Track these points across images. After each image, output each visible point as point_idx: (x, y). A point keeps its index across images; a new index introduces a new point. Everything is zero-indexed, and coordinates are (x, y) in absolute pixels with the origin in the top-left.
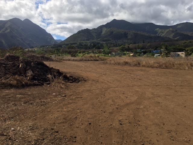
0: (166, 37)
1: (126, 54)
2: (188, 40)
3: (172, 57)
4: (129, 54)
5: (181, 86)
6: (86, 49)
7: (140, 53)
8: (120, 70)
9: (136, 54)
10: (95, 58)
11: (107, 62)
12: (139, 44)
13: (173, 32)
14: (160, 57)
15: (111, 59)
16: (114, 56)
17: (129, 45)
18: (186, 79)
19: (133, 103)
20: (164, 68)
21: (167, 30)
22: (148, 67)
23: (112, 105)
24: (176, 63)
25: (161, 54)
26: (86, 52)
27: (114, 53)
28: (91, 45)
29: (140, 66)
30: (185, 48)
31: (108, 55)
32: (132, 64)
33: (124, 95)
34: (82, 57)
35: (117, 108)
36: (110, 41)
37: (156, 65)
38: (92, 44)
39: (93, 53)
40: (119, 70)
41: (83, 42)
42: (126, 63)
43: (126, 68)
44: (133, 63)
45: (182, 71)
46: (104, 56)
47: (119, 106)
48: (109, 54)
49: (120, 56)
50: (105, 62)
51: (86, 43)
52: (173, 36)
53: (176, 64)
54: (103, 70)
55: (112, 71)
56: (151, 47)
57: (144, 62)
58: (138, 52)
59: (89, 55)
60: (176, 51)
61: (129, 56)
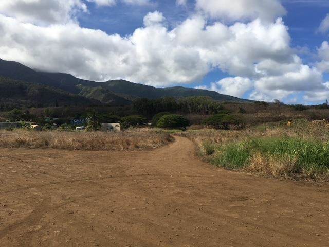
0: (93, 99)
1: (21, 125)
2: (123, 106)
3: (103, 131)
4: (29, 126)
7: (51, 124)
12: (48, 108)
17: (29, 109)
18: (118, 166)
21: (95, 89)
24: (107, 140)
25: (86, 125)
29: (48, 148)
30: (120, 117)
32: (33, 145)
33: (5, 210)
37: (77, 144)
43: (21, 152)
44: (34, 142)
45: (115, 152)
52: (104, 97)
53: (108, 142)
56: (69, 115)
57: (56, 141)
58: (46, 123)
61: (29, 129)
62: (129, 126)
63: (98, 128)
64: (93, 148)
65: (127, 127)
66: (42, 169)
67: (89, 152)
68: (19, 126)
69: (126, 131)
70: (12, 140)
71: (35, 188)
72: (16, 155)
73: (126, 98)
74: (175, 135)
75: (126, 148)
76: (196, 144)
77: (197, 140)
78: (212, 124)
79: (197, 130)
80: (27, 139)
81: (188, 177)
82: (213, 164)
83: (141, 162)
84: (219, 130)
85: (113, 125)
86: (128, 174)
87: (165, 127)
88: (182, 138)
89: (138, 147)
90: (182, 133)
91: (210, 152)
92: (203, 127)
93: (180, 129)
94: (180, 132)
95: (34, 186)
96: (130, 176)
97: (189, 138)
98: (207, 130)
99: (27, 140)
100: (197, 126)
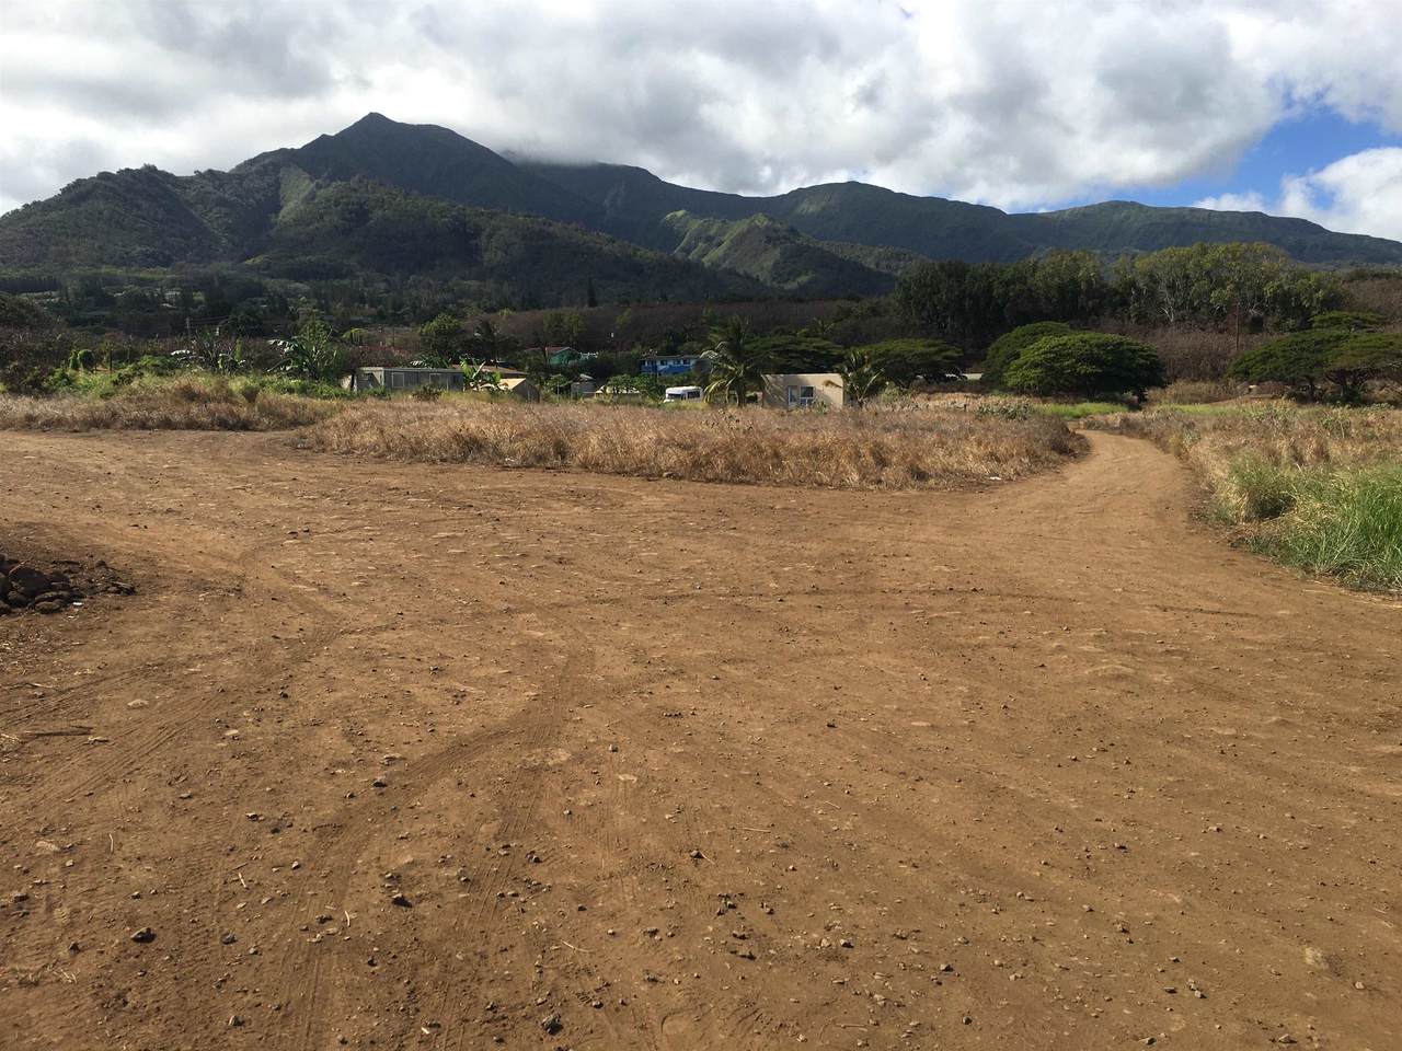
0: (731, 272)
1: (467, 380)
2: (858, 300)
3: (773, 404)
4: (495, 382)
5: (816, 591)
6: (145, 330)
7: (572, 374)
8: (427, 494)
9: (545, 380)
10: (224, 406)
11: (320, 442)
12: (560, 311)
13: (772, 238)
14: (701, 404)
15: (356, 415)
16: (382, 396)
17: (492, 315)
18: (844, 549)
19: (500, 735)
20: (721, 481)
21: (740, 226)
22: (620, 472)
23: (345, 765)
24: (793, 442)
25: (705, 383)
26: (146, 360)
27: (379, 373)
28: (186, 301)
29: (563, 469)
30: (847, 346)
31: (329, 382)
32: (513, 454)
33: (438, 683)
34: (106, 396)
35: (379, 785)
36: (346, 282)
37: (671, 457)
38: (199, 297)
39: (210, 364)
40: (415, 495)
41: (120, 272)
42: (470, 448)
43: (470, 480)
44: (518, 445)
45: (824, 494)
46: (303, 391)
47: (395, 769)
48: (340, 376)
49: (428, 395)
50: (311, 440)
51: (141, 282)
52: (776, 264)
53: (795, 453)
54: (284, 503)
55: (363, 507)
56: (638, 339)
57: (594, 440)
58: (556, 370)
59: (172, 384)
60: (795, 363)
61: (494, 394)
62: (883, 386)
63: (749, 394)
64: (737, 474)
65: (874, 390)
66: (551, 545)
67: (721, 489)
68: (459, 382)
69: (871, 406)
70: (438, 433)
71: (533, 616)
72: (457, 492)
73: (870, 263)
74: (1089, 426)
75: (872, 479)
76: (1196, 471)
77: (1203, 449)
78: (1281, 378)
79: (1201, 408)
80: (490, 432)
81: (1159, 613)
82: (1284, 561)
83: (941, 538)
84: (1317, 408)
85: (815, 380)
86: (887, 585)
87: (1044, 391)
88: (1125, 439)
89: (921, 476)
90: (1125, 420)
91: (1270, 506)
92: (1230, 395)
93: (1115, 401)
94: (1116, 415)
95: (529, 607)
96: (894, 591)
97: (1159, 441)
98: (1250, 406)
99: (490, 435)
100: (1204, 387)
